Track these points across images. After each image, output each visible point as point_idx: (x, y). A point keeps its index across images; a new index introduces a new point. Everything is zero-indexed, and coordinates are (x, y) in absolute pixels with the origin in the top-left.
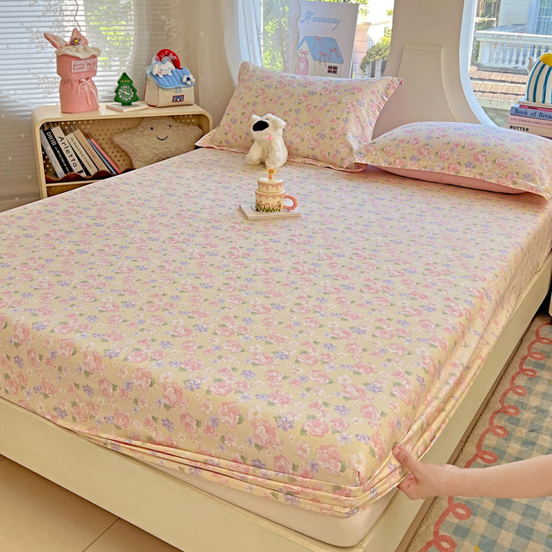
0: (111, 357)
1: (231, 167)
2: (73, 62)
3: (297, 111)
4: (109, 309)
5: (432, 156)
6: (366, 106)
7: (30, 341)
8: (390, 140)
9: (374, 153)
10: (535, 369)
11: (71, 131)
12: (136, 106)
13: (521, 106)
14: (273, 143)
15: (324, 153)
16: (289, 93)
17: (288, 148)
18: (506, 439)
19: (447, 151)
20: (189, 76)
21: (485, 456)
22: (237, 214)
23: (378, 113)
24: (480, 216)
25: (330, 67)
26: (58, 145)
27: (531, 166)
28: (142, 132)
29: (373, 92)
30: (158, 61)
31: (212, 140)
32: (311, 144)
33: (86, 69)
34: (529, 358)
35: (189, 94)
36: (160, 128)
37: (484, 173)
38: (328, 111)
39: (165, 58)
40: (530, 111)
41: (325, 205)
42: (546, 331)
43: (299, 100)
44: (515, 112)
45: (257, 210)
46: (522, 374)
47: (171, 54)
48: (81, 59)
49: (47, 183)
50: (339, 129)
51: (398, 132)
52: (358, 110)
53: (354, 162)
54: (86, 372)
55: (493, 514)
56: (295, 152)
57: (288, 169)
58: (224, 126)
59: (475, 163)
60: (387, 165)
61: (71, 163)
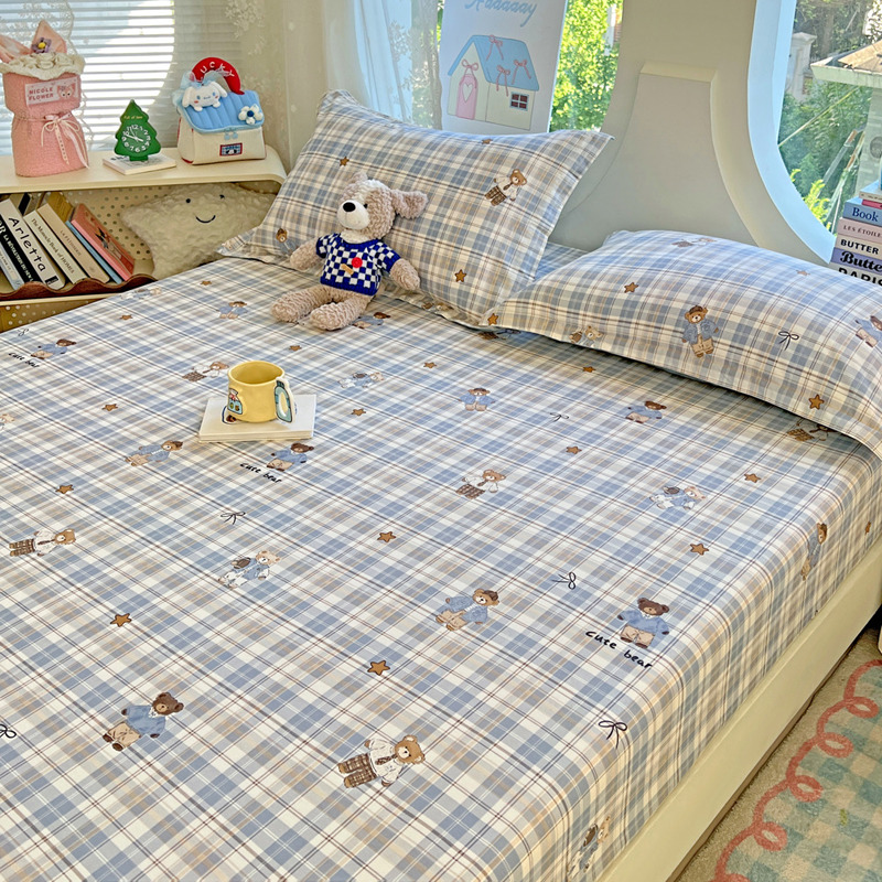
2: (28, 87)
12: (158, 161)
13: (865, 203)
20: (252, 109)
25: (515, 96)
26: (8, 232)
28: (170, 206)
30: (193, 80)
33: (56, 97)
34: (816, 747)
35: (252, 141)
36: (202, 201)
39: (208, 75)
44: (854, 213)
46: (786, 791)
47: (222, 66)
48: (43, 81)
61: (35, 265)
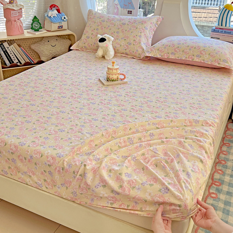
0: (60, 157)
1: (89, 59)
2: (12, 12)
3: (118, 32)
4: (53, 133)
5: (181, 52)
6: (148, 29)
7: (19, 151)
8: (161, 45)
9: (155, 51)
10: (229, 143)
11: (12, 44)
12: (41, 31)
13: (216, 28)
14: (108, 48)
15: (131, 51)
16: (113, 24)
17: (114, 49)
18: (223, 175)
19: (188, 50)
20: (65, 17)
21: (216, 183)
22: (99, 83)
23: (153, 33)
24: (206, 79)
25: (129, 11)
26: (6, 51)
27: (226, 56)
28: (44, 43)
29: (151, 23)
30: (50, 10)
31: (78, 46)
32: (125, 48)
33: (17, 15)
34: (226, 138)
35: (65, 25)
36: (52, 41)
37: (205, 60)
38: (132, 32)
39: (53, 9)
40: (220, 30)
41: (136, 77)
42: (231, 125)
43: (118, 27)
44: (214, 31)
45: (108, 80)
46: (224, 145)
47: (56, 7)
48: (15, 10)
49: (2, 69)
50: (137, 40)
51: (164, 41)
52: (145, 31)
53: (146, 56)
54: (49, 165)
55: (224, 209)
56: (117, 51)
57: (115, 59)
58: (83, 40)
59: (201, 55)
60: (161, 57)
61: (13, 59)
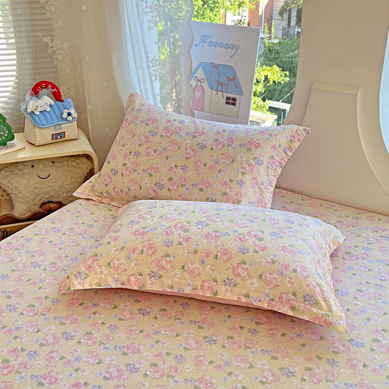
3: (184, 168)
12: (13, 146)
16: (176, 144)
20: (70, 111)
23: (279, 170)
25: (228, 98)
28: (22, 170)
30: (33, 96)
35: (70, 130)
36: (41, 166)
38: (220, 171)
39: (42, 92)
43: (187, 154)
47: (50, 86)
52: (255, 170)
